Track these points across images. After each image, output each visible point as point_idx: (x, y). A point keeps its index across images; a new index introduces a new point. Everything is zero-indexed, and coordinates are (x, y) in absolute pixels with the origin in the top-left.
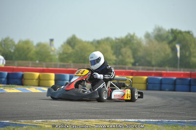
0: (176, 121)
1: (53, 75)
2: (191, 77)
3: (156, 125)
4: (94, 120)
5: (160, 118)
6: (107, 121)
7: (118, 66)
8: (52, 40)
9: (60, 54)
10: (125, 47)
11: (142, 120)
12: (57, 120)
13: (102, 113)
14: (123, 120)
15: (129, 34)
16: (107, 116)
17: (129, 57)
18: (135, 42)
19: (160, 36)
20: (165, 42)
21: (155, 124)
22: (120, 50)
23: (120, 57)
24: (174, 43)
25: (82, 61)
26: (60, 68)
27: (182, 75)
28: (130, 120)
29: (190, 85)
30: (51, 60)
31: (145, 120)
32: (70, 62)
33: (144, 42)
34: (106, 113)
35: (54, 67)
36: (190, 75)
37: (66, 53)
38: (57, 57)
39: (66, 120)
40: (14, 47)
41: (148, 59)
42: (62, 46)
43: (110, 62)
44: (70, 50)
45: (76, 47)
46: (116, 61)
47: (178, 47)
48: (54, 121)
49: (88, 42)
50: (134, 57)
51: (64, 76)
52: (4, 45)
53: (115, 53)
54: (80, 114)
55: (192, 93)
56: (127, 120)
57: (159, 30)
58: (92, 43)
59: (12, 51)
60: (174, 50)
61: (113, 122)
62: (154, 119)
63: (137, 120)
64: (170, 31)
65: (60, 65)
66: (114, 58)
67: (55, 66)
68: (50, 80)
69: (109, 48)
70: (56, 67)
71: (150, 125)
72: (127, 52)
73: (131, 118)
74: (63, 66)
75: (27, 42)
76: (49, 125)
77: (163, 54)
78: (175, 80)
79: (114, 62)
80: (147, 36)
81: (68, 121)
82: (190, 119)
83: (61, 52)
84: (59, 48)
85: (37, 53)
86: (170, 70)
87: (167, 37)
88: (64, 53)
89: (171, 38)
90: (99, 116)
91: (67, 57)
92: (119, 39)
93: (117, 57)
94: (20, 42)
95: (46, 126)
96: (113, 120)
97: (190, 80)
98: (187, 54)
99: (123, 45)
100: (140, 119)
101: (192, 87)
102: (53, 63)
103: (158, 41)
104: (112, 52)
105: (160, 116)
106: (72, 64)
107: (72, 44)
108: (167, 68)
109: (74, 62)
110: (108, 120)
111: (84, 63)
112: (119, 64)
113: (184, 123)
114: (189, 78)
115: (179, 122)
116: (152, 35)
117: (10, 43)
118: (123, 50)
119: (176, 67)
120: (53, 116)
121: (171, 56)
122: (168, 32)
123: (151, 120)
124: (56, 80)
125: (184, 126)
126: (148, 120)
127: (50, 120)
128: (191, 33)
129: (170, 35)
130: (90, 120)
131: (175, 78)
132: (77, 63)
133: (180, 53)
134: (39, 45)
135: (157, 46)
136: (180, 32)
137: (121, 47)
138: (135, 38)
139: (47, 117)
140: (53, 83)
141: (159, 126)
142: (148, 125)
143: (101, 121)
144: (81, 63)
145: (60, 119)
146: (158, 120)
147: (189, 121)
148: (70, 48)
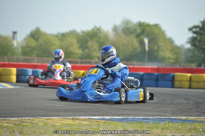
0: (141, 117)
1: (14, 70)
2: (158, 72)
3: (121, 123)
4: (56, 118)
5: (125, 115)
6: (70, 119)
7: (84, 60)
8: (15, 33)
9: (23, 48)
10: (91, 40)
11: (107, 117)
12: (17, 119)
13: (65, 111)
14: (87, 117)
15: (95, 27)
16: (70, 113)
17: (95, 50)
18: (102, 35)
19: (128, 30)
20: (133, 36)
21: (120, 121)
22: (86, 43)
23: (87, 51)
24: (142, 36)
26: (22, 62)
27: (149, 70)
28: (94, 117)
29: (157, 80)
30: (13, 54)
31: (110, 117)
32: (34, 56)
33: (111, 35)
34: (70, 111)
35: (16, 62)
36: (158, 70)
37: (29, 47)
38: (20, 50)
39: (27, 118)
42: (25, 39)
43: (76, 56)
44: (33, 43)
45: (40, 40)
46: (82, 55)
47: (146, 41)
48: (14, 119)
49: (53, 35)
51: (26, 71)
54: (42, 111)
55: (159, 89)
56: (91, 117)
57: (127, 22)
58: (57, 36)
60: (142, 43)
61: (76, 119)
62: (118, 116)
63: (101, 117)
64: (138, 24)
65: (23, 59)
66: (80, 51)
67: (18, 60)
68: (11, 75)
69: (74, 41)
70: (19, 62)
71: (115, 122)
72: (93, 45)
73: (95, 116)
74: (26, 60)
76: (7, 123)
77: (130, 49)
78: (142, 75)
79: (80, 56)
80: (115, 29)
81: (29, 119)
82: (155, 116)
83: (24, 45)
84: (22, 41)
86: (137, 65)
87: (135, 30)
88: (27, 46)
89: (139, 31)
90: (61, 113)
91: (30, 51)
92: (85, 32)
93: (83, 50)
95: (5, 125)
96: (76, 117)
97: (158, 75)
98: (156, 48)
99: (89, 39)
100: (104, 116)
101: (159, 82)
102: (15, 57)
104: (78, 45)
105: (125, 113)
106: (36, 58)
107: (36, 37)
108: (135, 62)
109: (38, 56)
110: (71, 117)
111: (49, 57)
112: (85, 58)
113: (149, 119)
114: (157, 73)
115: (144, 119)
116: (120, 29)
118: (90, 44)
119: (144, 62)
120: (12, 114)
121: (139, 49)
122: (136, 25)
123: (116, 117)
124: (17, 75)
125: (149, 122)
126: (113, 117)
127: (9, 119)
128: (159, 26)
129: (138, 28)
130: (52, 117)
131: (142, 73)
132: (41, 57)
133: (149, 47)
135: (125, 39)
136: (149, 25)
137: (87, 41)
138: (101, 31)
139: (6, 115)
140: (14, 78)
141: (123, 124)
142: (113, 122)
143: (64, 118)
144: (45, 56)
145: (20, 117)
146: (122, 117)
147: (154, 117)
148: (33, 40)
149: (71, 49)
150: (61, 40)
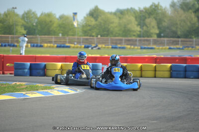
7: (142, 38)
8: (75, 14)
9: (83, 26)
10: (149, 18)
17: (153, 27)
20: (190, 11)
22: (144, 20)
23: (145, 28)
25: (105, 33)
33: (169, 11)
37: (89, 26)
40: (36, 20)
41: (174, 29)
42: (85, 18)
43: (135, 34)
44: (93, 22)
45: (99, 19)
46: (140, 31)
49: (111, 13)
50: (159, 28)
52: (27, 18)
53: (139, 25)
58: (115, 14)
59: (34, 24)
66: (138, 29)
69: (133, 19)
72: (152, 22)
75: (49, 15)
79: (139, 33)
83: (84, 24)
84: (82, 20)
85: (60, 26)
87: (193, 5)
88: (87, 25)
91: (90, 30)
94: (42, 14)
99: (147, 16)
102: (76, 37)
103: (184, 10)
104: (136, 23)
107: (95, 16)
111: (107, 35)
116: (178, 4)
117: (32, 15)
118: (148, 21)
121: (197, 25)
134: (61, 17)
135: (183, 15)
137: (146, 18)
138: (159, 8)
148: (92, 19)
149: (129, 26)
150: (120, 18)
